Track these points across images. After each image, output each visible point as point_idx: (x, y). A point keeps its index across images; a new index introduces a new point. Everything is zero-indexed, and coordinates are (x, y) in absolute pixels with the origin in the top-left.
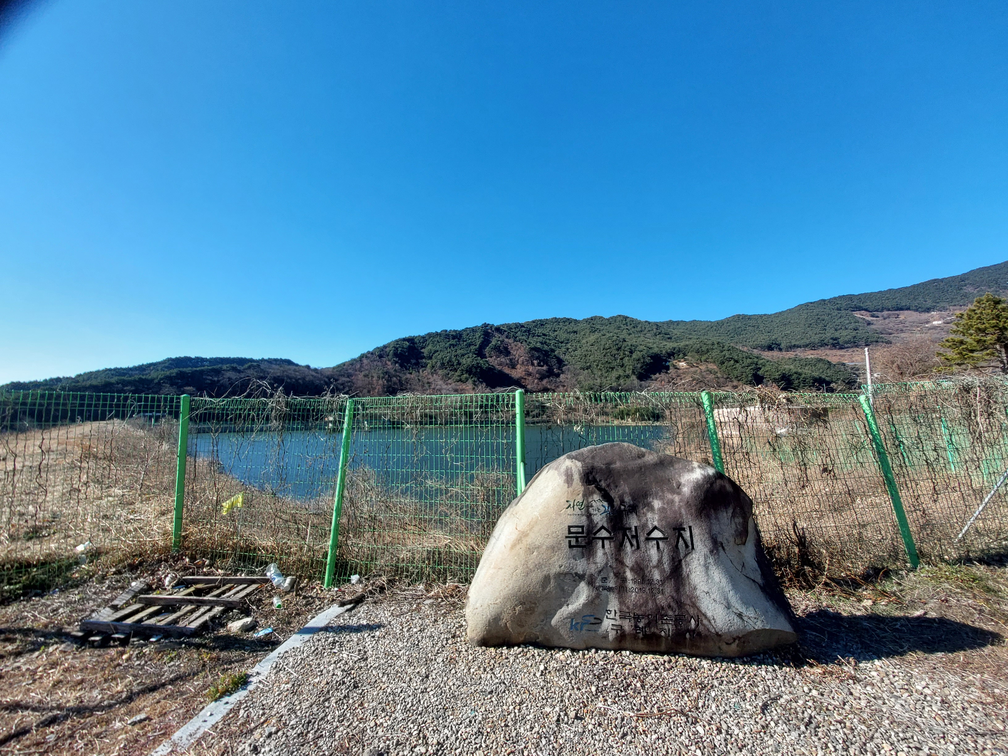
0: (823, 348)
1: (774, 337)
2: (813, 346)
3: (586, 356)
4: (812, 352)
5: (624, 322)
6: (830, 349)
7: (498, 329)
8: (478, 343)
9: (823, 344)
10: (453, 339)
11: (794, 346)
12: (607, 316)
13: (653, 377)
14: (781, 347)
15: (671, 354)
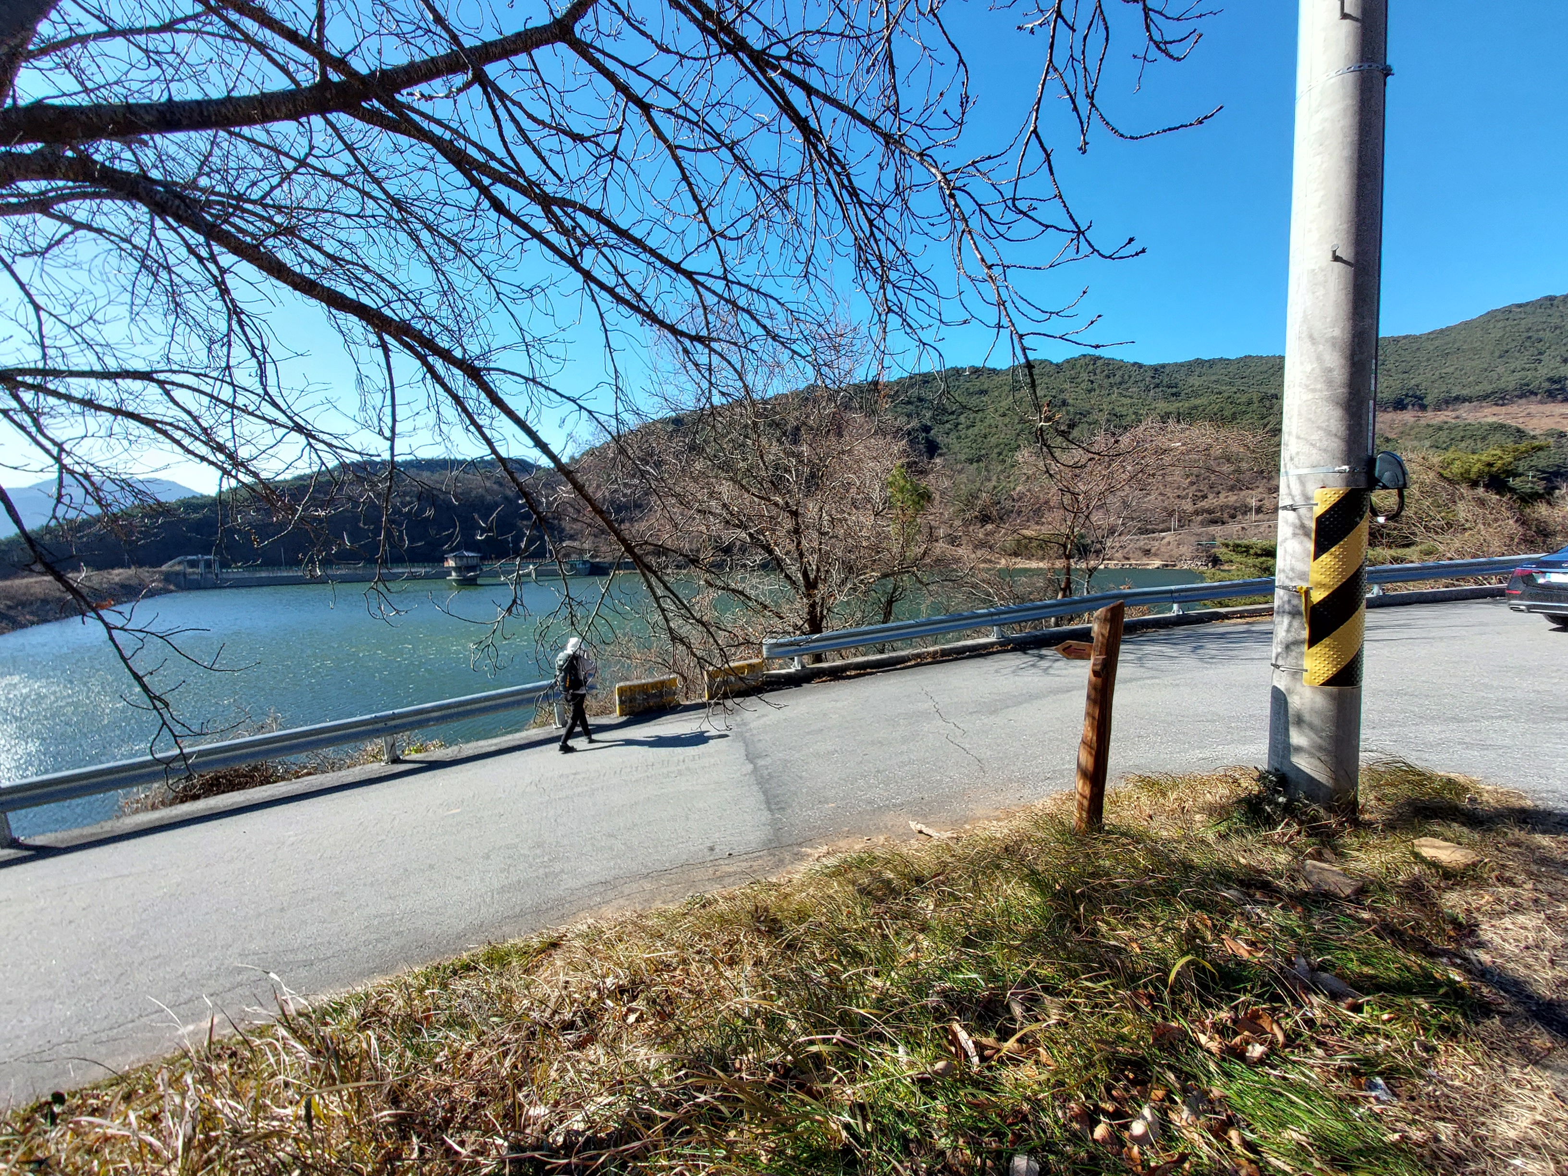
0: (1524, 401)
1: (1413, 382)
2: (1500, 398)
3: (985, 436)
4: (1496, 409)
5: (1090, 368)
6: (1541, 402)
9: (1525, 392)
11: (1457, 398)
12: (1058, 359)
14: (1425, 402)
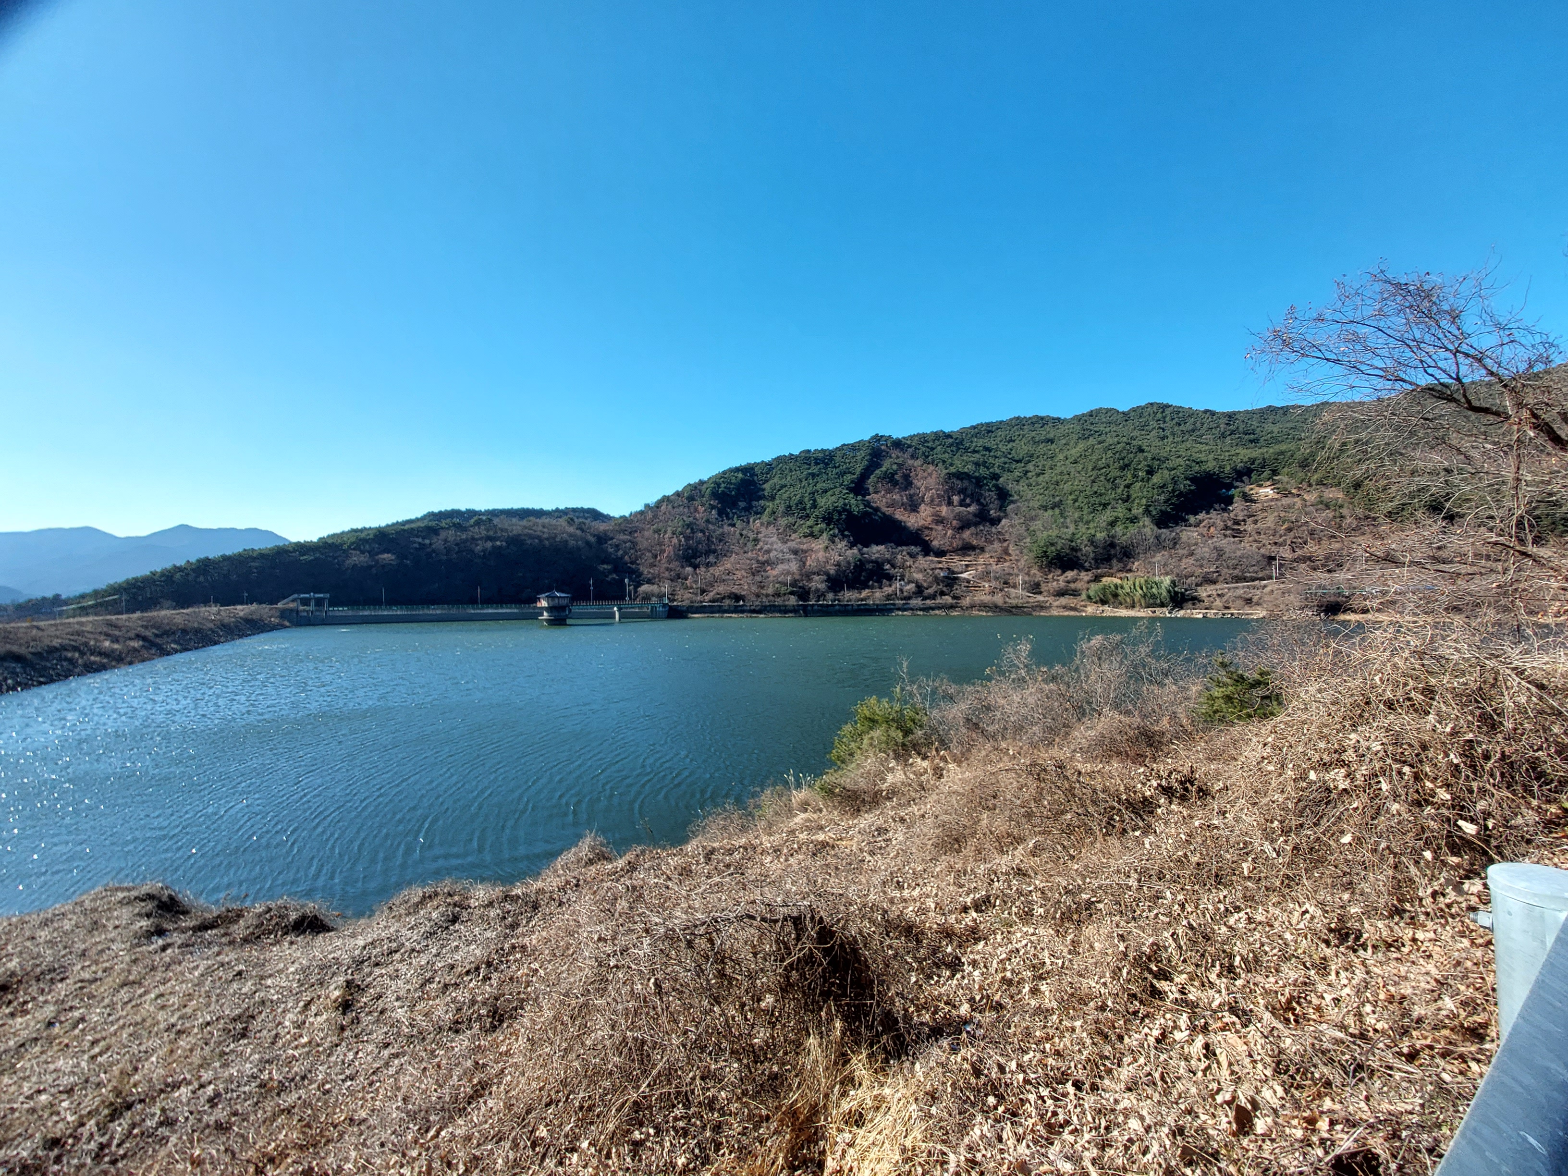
3: (1057, 483)
5: (1159, 416)
7: (898, 444)
8: (858, 470)
10: (817, 464)
12: (1124, 408)
13: (1192, 519)
15: (1245, 473)
